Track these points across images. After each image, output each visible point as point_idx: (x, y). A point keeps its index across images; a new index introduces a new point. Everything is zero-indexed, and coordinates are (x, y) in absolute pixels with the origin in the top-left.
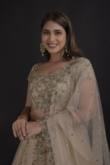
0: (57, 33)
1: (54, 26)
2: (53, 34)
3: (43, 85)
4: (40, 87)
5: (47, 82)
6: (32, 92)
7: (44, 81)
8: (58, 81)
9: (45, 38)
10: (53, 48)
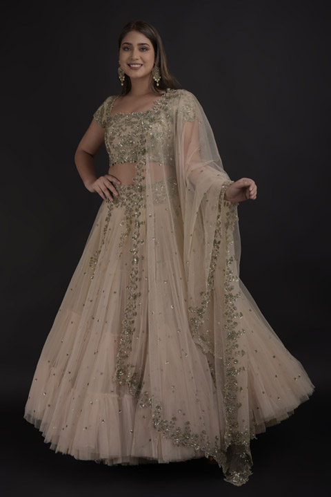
0: (143, 48)
1: (138, 38)
2: (136, 49)
3: (129, 128)
4: (124, 130)
5: (135, 123)
6: (112, 139)
7: (129, 123)
8: (152, 121)
9: (125, 56)
10: (136, 69)
